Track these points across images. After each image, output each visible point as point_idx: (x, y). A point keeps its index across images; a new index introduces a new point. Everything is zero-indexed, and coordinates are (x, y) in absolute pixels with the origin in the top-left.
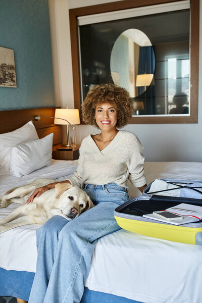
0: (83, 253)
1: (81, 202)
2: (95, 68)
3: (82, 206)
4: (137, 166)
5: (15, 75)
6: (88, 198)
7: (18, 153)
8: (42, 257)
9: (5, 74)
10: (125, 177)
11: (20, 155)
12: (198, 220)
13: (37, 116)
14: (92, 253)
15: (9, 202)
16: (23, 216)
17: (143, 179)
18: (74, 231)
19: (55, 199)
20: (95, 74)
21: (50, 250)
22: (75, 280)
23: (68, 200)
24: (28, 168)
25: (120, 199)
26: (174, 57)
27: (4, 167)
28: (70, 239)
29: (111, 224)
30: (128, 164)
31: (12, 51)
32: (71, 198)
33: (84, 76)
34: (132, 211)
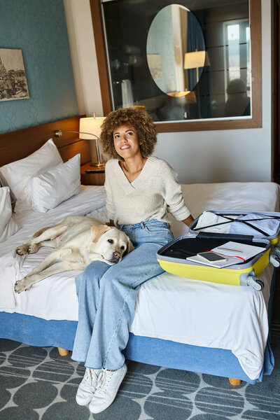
0: (126, 300)
1: (122, 243)
2: (128, 55)
3: (123, 248)
4: (174, 196)
5: (26, 82)
6: (128, 239)
7: (41, 185)
8: (84, 306)
9: (14, 84)
10: (163, 210)
11: (43, 186)
12: (243, 261)
13: (57, 131)
14: (136, 299)
15: (39, 245)
16: (57, 262)
17: (185, 209)
18: (116, 279)
19: (91, 243)
20: (127, 64)
21: (92, 298)
22: (119, 327)
23: (108, 244)
24: (53, 201)
25: (163, 238)
26: (236, 24)
27: (25, 201)
28: (112, 286)
29: (155, 268)
30: (163, 195)
31: (20, 51)
32: (111, 241)
33: (113, 69)
34: (177, 253)
